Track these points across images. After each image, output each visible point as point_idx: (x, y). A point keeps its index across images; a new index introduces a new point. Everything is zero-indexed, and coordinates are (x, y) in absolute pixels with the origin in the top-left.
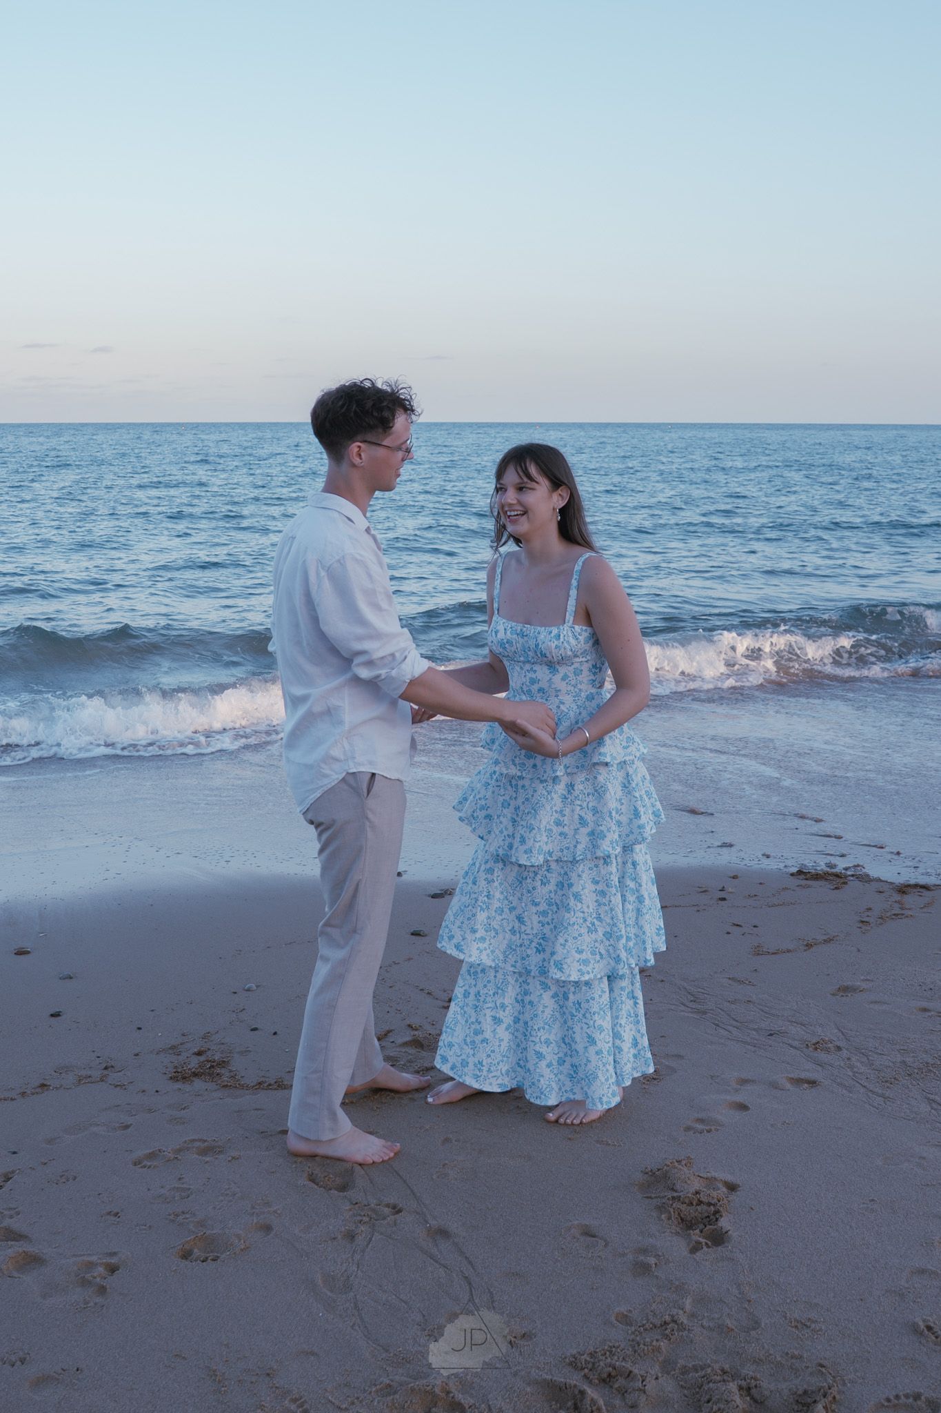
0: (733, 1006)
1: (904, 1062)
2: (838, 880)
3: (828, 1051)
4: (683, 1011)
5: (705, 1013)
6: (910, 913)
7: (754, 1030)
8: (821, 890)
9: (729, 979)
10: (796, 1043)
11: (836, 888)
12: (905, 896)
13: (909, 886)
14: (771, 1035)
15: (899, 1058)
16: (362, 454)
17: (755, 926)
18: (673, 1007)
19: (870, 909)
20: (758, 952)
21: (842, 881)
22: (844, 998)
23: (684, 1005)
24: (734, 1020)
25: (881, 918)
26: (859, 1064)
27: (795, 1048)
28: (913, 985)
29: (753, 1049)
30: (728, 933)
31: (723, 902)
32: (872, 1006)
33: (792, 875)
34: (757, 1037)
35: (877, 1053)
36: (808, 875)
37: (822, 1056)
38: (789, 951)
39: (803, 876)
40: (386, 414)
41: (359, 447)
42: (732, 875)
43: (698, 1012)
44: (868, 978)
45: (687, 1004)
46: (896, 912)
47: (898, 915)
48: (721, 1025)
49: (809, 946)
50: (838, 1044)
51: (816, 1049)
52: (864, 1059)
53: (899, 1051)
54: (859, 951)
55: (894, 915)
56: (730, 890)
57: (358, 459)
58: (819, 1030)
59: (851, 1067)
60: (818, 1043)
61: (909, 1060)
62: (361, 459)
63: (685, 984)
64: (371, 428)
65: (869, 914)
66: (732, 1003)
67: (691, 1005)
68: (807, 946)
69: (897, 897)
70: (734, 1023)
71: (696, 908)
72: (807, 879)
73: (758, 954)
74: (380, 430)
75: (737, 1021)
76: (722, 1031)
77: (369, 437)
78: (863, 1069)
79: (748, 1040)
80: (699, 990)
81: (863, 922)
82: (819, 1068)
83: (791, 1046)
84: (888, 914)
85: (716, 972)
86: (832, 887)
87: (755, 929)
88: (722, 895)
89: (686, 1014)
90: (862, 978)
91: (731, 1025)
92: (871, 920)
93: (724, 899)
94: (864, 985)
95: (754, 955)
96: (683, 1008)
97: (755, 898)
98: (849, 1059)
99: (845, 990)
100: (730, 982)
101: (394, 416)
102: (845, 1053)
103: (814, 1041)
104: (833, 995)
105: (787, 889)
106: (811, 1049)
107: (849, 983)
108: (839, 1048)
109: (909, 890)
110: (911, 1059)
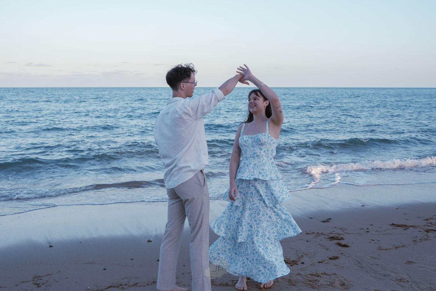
0: (372, 266)
1: (430, 287)
2: (406, 227)
3: (404, 282)
4: (356, 267)
5: (363, 268)
6: (430, 238)
7: (379, 274)
8: (400, 230)
9: (371, 257)
10: (393, 279)
11: (405, 230)
12: (428, 233)
13: (429, 230)
14: (385, 276)
15: (429, 286)
16: (184, 86)
17: (378, 241)
18: (352, 265)
19: (416, 237)
20: (380, 249)
21: (407, 227)
22: (409, 265)
23: (356, 265)
24: (373, 270)
25: (421, 240)
26: (415, 287)
27: (393, 280)
28: (432, 262)
29: (379, 280)
30: (370, 243)
31: (368, 233)
32: (419, 268)
33: (390, 225)
34: (380, 276)
35: (421, 284)
36: (396, 225)
37: (402, 284)
38: (390, 249)
39: (394, 226)
40: (188, 73)
41: (183, 84)
42: (371, 224)
43: (361, 267)
44: (417, 259)
45: (357, 265)
46: (426, 238)
47: (426, 239)
48: (368, 272)
49: (397, 248)
50: (407, 280)
51: (400, 281)
52: (417, 286)
53: (429, 283)
54: (413, 250)
55: (425, 239)
56: (370, 229)
57: (183, 87)
58: (401, 275)
59: (413, 288)
60: (401, 279)
61: (432, 287)
62: (184, 87)
63: (356, 258)
64: (185, 78)
65: (416, 238)
66: (371, 265)
67: (358, 265)
68: (396, 247)
69: (426, 233)
70: (373, 272)
71: (359, 234)
72: (395, 226)
73: (380, 250)
74: (188, 78)
75: (374, 271)
76: (369, 274)
77: (185, 81)
78: (417, 289)
79: (378, 277)
80: (361, 260)
81: (414, 241)
82: (402, 288)
83: (392, 280)
84: (423, 239)
85: (366, 255)
86: (404, 229)
87: (379, 242)
88: (368, 230)
89: (357, 268)
90: (415, 259)
91: (372, 272)
92: (417, 240)
93: (368, 232)
94: (416, 261)
95: (379, 250)
96: (355, 266)
97: (378, 232)
98: (411, 285)
99: (409, 262)
100: (371, 258)
101: (190, 73)
102: (410, 283)
103: (400, 279)
104: (405, 264)
105: (389, 229)
106: (399, 281)
107: (410, 260)
108: (408, 281)
109: (430, 231)
110: (433, 287)
